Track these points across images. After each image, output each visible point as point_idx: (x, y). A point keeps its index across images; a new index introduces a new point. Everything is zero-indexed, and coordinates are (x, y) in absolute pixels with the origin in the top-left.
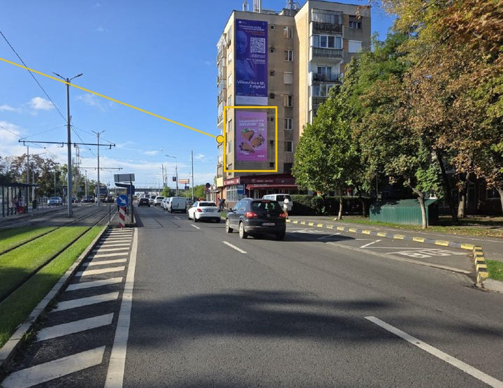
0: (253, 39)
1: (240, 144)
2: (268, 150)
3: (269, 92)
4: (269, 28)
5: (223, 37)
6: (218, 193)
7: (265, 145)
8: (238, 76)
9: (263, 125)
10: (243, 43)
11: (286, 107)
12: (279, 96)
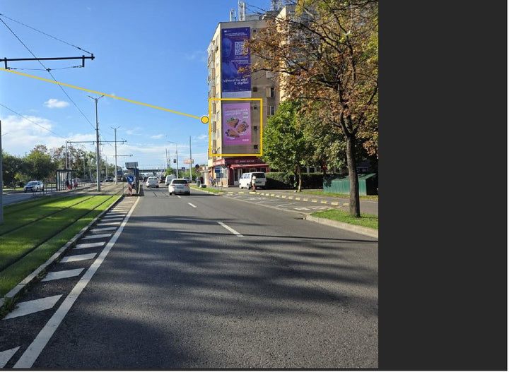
0: (237, 43)
1: (227, 131)
2: (252, 134)
3: (252, 87)
4: (252, 32)
5: (211, 44)
6: (210, 172)
7: (249, 130)
8: (224, 76)
9: (247, 113)
10: (228, 48)
11: (268, 98)
12: (261, 88)
